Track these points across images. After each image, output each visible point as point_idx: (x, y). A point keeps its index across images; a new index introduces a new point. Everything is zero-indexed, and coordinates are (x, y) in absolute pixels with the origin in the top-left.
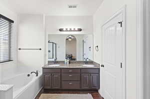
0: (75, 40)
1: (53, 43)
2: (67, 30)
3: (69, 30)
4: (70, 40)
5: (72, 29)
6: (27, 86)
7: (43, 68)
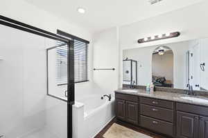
0: (170, 53)
1: (132, 61)
2: (150, 40)
3: (153, 38)
4: (161, 53)
5: (160, 36)
6: (99, 108)
7: (116, 93)
